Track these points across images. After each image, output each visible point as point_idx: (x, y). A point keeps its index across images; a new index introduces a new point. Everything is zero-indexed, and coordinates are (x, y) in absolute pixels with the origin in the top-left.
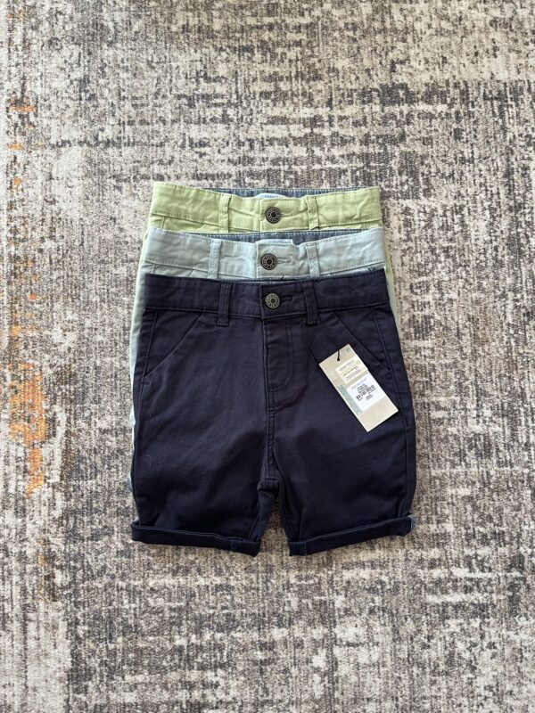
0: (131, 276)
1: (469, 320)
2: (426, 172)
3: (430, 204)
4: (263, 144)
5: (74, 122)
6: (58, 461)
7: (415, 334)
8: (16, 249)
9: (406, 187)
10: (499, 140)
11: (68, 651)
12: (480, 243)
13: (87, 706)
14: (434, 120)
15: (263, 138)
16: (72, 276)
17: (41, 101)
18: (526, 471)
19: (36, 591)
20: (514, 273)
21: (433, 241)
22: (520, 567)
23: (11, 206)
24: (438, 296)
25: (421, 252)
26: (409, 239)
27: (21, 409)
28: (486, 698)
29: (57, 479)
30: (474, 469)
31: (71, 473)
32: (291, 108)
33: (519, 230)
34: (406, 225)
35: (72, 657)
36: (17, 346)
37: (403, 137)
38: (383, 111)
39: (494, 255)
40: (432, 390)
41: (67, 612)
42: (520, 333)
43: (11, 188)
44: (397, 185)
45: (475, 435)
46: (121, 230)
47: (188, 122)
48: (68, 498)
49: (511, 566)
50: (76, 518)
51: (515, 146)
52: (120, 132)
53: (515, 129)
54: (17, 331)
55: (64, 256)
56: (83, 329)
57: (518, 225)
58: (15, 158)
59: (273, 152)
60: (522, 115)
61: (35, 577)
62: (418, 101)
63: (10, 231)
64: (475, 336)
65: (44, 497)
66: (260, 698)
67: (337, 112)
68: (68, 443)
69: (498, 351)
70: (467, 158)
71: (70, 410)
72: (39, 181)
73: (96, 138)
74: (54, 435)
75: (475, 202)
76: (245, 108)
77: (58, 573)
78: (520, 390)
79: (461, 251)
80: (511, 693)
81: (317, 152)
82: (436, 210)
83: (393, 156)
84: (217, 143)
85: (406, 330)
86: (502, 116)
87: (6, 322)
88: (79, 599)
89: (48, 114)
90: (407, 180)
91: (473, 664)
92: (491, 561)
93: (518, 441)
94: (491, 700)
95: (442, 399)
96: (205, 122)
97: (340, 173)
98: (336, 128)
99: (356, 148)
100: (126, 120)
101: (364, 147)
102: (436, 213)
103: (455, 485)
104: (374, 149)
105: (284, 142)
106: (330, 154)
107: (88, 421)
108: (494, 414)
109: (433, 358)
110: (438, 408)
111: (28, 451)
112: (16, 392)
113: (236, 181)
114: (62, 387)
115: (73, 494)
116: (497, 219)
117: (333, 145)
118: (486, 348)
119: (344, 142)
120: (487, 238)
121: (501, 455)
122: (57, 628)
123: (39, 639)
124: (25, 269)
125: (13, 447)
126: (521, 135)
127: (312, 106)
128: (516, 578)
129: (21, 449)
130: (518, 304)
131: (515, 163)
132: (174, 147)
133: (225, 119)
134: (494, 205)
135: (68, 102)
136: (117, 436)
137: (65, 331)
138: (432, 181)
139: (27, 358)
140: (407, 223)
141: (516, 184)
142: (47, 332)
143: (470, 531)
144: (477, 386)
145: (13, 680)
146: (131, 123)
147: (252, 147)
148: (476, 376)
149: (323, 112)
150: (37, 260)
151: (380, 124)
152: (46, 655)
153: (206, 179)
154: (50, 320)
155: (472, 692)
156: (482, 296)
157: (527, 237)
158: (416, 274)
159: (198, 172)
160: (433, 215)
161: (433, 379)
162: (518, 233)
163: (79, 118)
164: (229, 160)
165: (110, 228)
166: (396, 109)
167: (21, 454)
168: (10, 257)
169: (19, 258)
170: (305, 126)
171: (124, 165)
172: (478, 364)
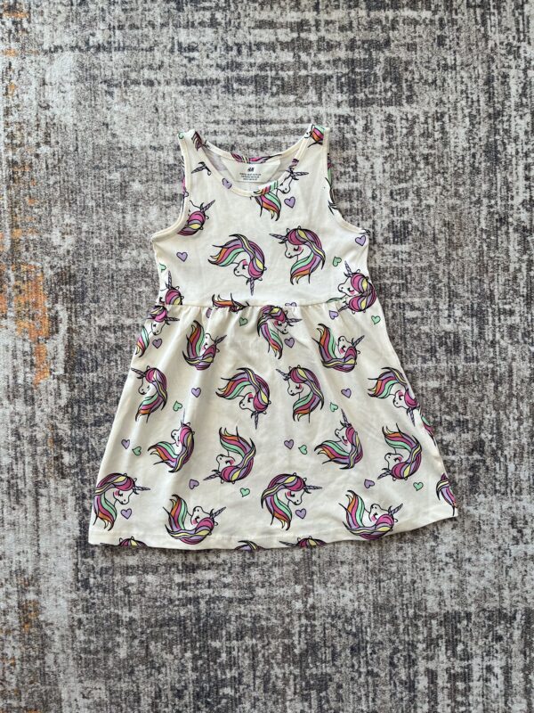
0: (124, 181)
1: (445, 225)
2: (410, 79)
3: (412, 110)
4: (250, 48)
5: (65, 27)
6: (62, 355)
7: (394, 238)
8: (14, 154)
9: (389, 94)
10: (480, 48)
11: (76, 522)
12: (459, 150)
13: (94, 568)
14: (418, 26)
15: (250, 43)
16: (68, 181)
17: (34, 7)
18: (491, 366)
19: (46, 470)
20: (489, 180)
21: (413, 148)
22: (480, 451)
23: (7, 112)
24: (416, 202)
25: (401, 159)
26: (391, 146)
27: (25, 307)
28: (447, 564)
29: (61, 372)
30: (444, 364)
31: (74, 366)
32: (279, 12)
33: (497, 137)
34: (388, 133)
35: (80, 526)
36: (19, 248)
37: (388, 43)
38: (369, 16)
39: (471, 162)
40: (407, 292)
41: (75, 488)
42: (493, 238)
43: (7, 94)
44: (381, 92)
45: (446, 333)
46: (114, 135)
47: (176, 26)
48: (72, 388)
49: (473, 450)
50: (79, 407)
51: (496, 54)
52: (110, 37)
53: (496, 37)
54: (18, 233)
55: (59, 161)
56: (81, 232)
57: (496, 132)
58: (10, 64)
59: (260, 57)
60: (504, 23)
61: (45, 458)
62: (403, 7)
63: (8, 137)
64: (450, 241)
65: (51, 388)
66: (247, 561)
67: (323, 17)
68: (70, 340)
69: (470, 255)
70: (450, 64)
71: (71, 308)
72: (33, 87)
73: (87, 43)
74: (57, 331)
75: (456, 110)
76: (233, 12)
77: (66, 454)
78: (489, 292)
79: (440, 158)
80: (469, 560)
81: (304, 57)
82: (417, 117)
83: (378, 62)
84: (205, 48)
85: (385, 235)
86: (484, 23)
87: (7, 226)
88: (85, 477)
89: (41, 19)
90: (391, 87)
91: (436, 534)
92: (455, 445)
93: (484, 339)
94: (452, 566)
95: (416, 300)
96: (193, 26)
97: (326, 79)
98: (323, 33)
99: (342, 53)
100: (116, 24)
101: (349, 52)
102: (417, 120)
103: (425, 378)
104: (359, 55)
105: (271, 47)
106: (316, 60)
107: (88, 318)
108: (464, 315)
109: (410, 261)
110: (413, 308)
111: (34, 346)
112: (20, 292)
113: (225, 87)
114: (63, 287)
115: (76, 385)
116: (477, 126)
117: (319, 50)
118: (460, 252)
119: (330, 47)
120: (467, 145)
121: (468, 351)
122: (66, 502)
123: (50, 511)
124: (23, 174)
125: (19, 343)
126: (502, 43)
127: (299, 9)
128: (477, 461)
129: (27, 344)
130: (492, 210)
131: (496, 71)
132: (163, 52)
133: (213, 23)
134: (474, 113)
135: (60, 8)
136: (115, 333)
137: (63, 234)
138: (416, 88)
139: (28, 260)
140: (390, 130)
141: (496, 92)
142: (46, 235)
143: (438, 419)
144: (449, 288)
145: (27, 548)
146: (121, 27)
147: (239, 52)
148: (449, 278)
149: (310, 16)
150: (33, 165)
151: (365, 30)
152: (57, 525)
153: (195, 84)
154: (49, 223)
155: (435, 558)
156: (459, 202)
157: (504, 144)
158: (396, 181)
159: (188, 78)
160: (415, 123)
161: (409, 281)
162: (496, 141)
163: (70, 23)
164: (217, 65)
165: (103, 134)
166: (382, 14)
167: (27, 349)
168: (8, 161)
169: (16, 163)
170: (292, 31)
171: (114, 70)
172: (451, 267)
